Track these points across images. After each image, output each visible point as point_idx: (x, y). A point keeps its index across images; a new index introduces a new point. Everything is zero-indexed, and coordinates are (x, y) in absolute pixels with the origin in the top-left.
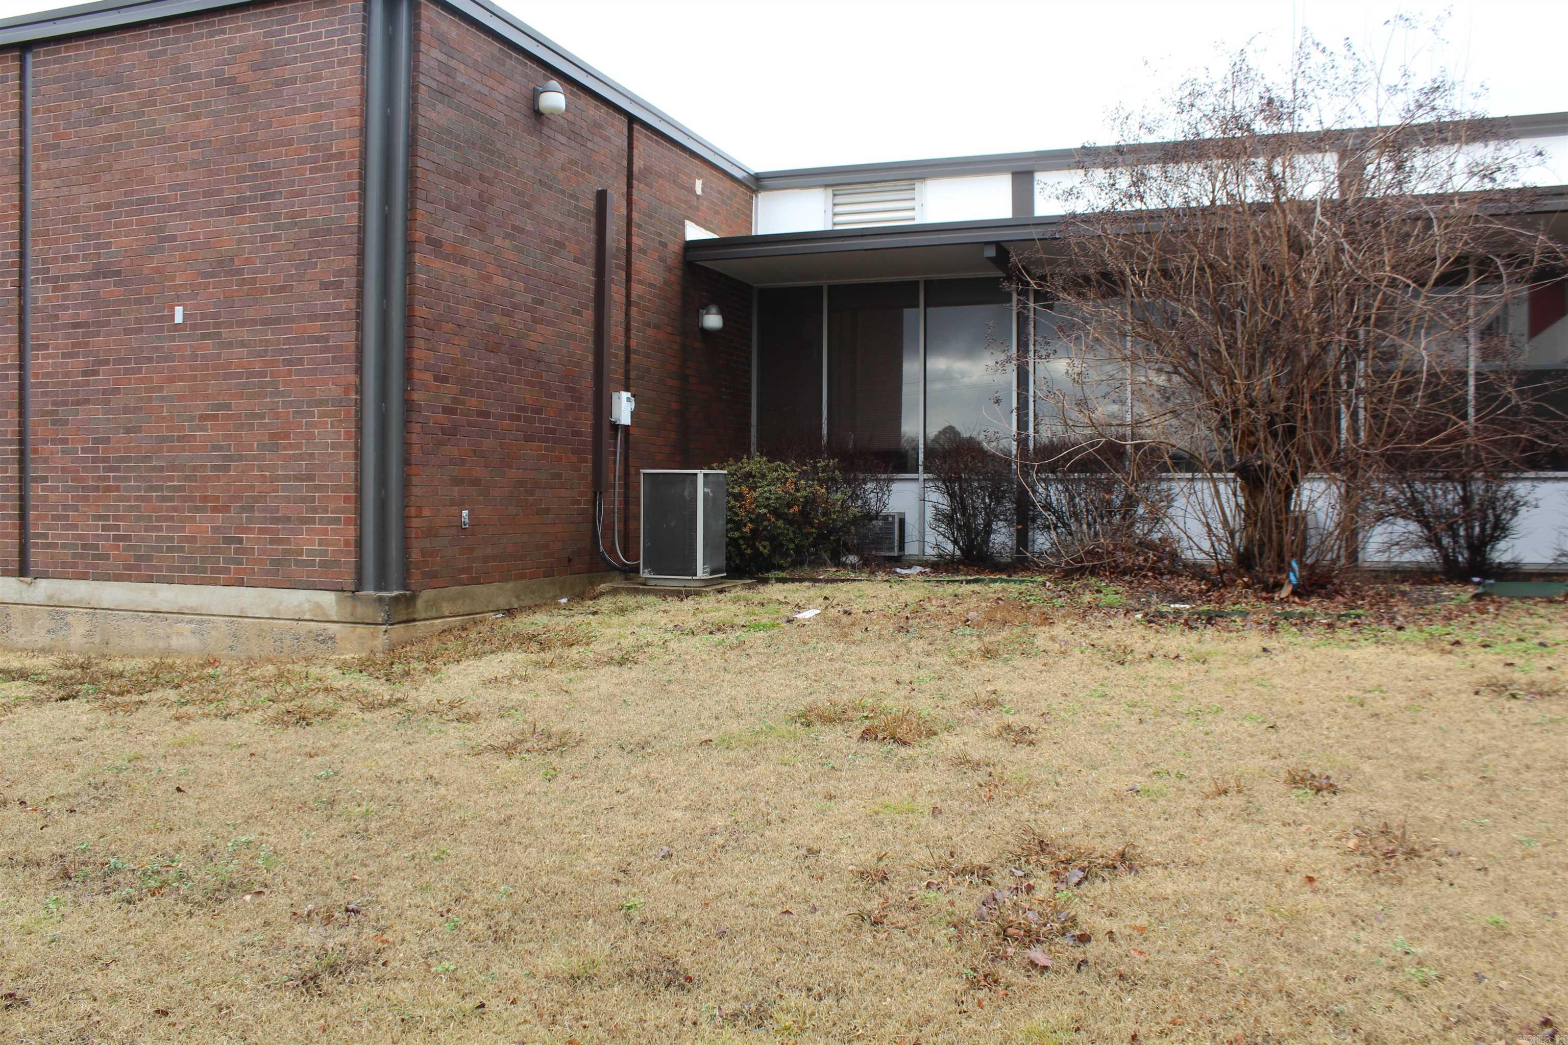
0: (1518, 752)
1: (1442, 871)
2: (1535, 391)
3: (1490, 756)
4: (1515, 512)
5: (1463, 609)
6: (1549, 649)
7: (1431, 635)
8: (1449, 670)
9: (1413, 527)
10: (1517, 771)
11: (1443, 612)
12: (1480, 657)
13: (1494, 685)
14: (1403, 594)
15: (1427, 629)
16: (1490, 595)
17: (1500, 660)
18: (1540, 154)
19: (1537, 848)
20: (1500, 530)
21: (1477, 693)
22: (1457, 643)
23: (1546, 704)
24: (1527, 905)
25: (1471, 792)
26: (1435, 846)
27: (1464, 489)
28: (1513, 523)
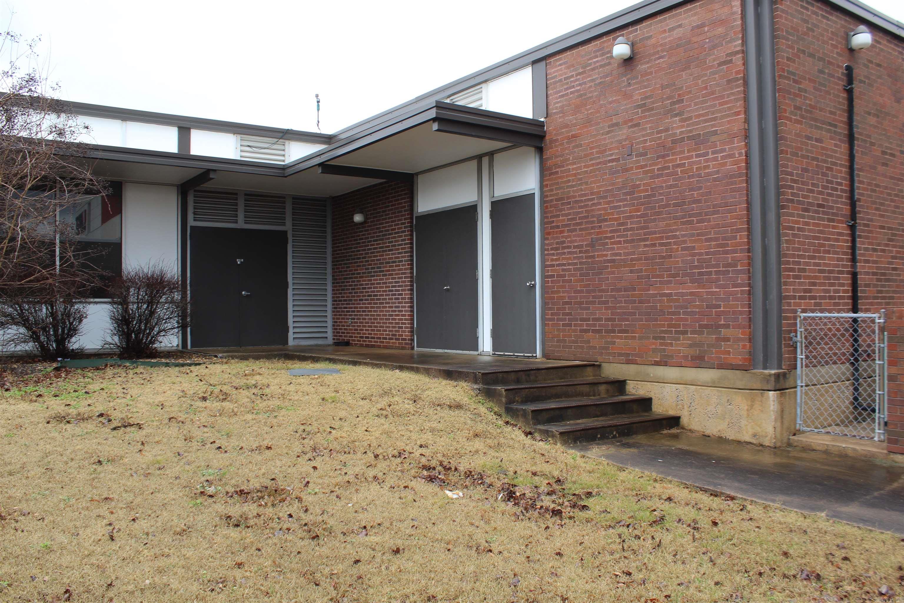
0: (68, 452)
1: (18, 525)
2: (84, 255)
3: (52, 456)
4: (81, 321)
5: (47, 376)
6: (90, 395)
7: (26, 392)
8: (33, 411)
9: (22, 330)
10: (67, 463)
11: (35, 379)
12: (52, 402)
13: (59, 417)
14: (13, 370)
15: (23, 389)
16: (65, 367)
17: (63, 403)
18: (87, 128)
19: (73, 501)
20: (73, 331)
21: (48, 423)
22: (40, 396)
23: (85, 424)
24: (64, 533)
25: (40, 478)
26: (15, 512)
27: (52, 308)
28: (80, 327)
